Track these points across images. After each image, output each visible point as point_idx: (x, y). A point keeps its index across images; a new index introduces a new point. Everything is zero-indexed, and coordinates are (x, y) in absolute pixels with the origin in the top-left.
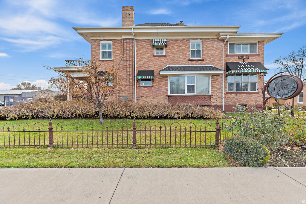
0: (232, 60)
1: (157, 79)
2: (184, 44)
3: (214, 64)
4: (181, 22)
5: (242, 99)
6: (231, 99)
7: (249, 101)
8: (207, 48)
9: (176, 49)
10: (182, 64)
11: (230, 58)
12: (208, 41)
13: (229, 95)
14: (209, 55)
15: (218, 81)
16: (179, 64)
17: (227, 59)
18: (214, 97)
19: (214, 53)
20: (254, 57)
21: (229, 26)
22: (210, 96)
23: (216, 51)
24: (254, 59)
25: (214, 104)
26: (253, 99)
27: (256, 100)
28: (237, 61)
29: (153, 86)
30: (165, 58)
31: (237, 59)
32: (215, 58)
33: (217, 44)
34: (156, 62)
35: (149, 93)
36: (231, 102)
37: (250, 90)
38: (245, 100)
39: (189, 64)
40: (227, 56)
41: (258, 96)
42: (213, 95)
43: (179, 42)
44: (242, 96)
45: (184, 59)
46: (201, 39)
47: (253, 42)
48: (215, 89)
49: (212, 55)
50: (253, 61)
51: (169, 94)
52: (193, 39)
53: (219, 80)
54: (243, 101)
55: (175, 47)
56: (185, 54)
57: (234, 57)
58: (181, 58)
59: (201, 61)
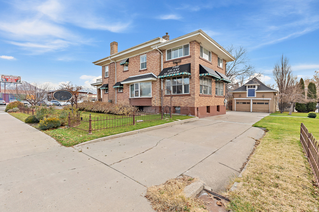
0: (169, 65)
1: (125, 87)
2: (137, 60)
3: (153, 71)
4: (167, 33)
5: (176, 101)
6: (168, 101)
7: (182, 103)
8: (149, 60)
9: (133, 64)
10: (136, 75)
11: (167, 64)
12: (150, 54)
13: (167, 97)
14: (150, 65)
15: (155, 86)
16: (135, 75)
17: (165, 65)
18: (153, 99)
19: (153, 63)
20: (186, 59)
21: (152, 40)
22: (151, 98)
23: (154, 61)
24: (185, 61)
25: (153, 105)
26: (185, 101)
27: (188, 102)
28: (172, 66)
29: (123, 92)
30: (128, 72)
31: (172, 64)
32: (154, 67)
33: (155, 54)
34: (124, 75)
35: (121, 97)
36: (168, 104)
37: (183, 93)
38: (178, 102)
39: (139, 74)
40: (165, 62)
41: (190, 98)
42: (153, 98)
43: (134, 59)
44: (176, 98)
45: (137, 71)
46: (145, 53)
47: (185, 44)
48: (154, 93)
49: (152, 65)
50: (185, 64)
51: (130, 98)
52: (142, 55)
53: (157, 85)
54: (177, 103)
55: (133, 63)
56: (137, 67)
57: (170, 62)
58: (135, 70)
59: (145, 71)
